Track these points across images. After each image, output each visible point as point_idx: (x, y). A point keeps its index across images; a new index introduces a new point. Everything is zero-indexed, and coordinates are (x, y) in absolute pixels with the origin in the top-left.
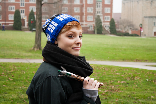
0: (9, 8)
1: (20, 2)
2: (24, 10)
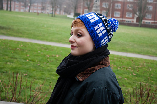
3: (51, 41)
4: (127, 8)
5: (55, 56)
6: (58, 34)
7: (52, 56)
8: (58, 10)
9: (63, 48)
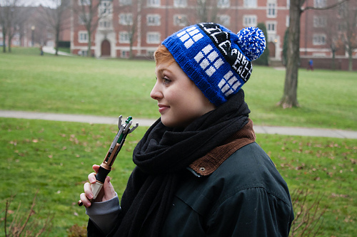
0: (244, 20)
1: (267, 8)
2: (275, 23)
3: (13, 108)
4: (175, 24)
5: (30, 142)
6: (26, 91)
7: (24, 142)
8: (17, 36)
9: (44, 121)
